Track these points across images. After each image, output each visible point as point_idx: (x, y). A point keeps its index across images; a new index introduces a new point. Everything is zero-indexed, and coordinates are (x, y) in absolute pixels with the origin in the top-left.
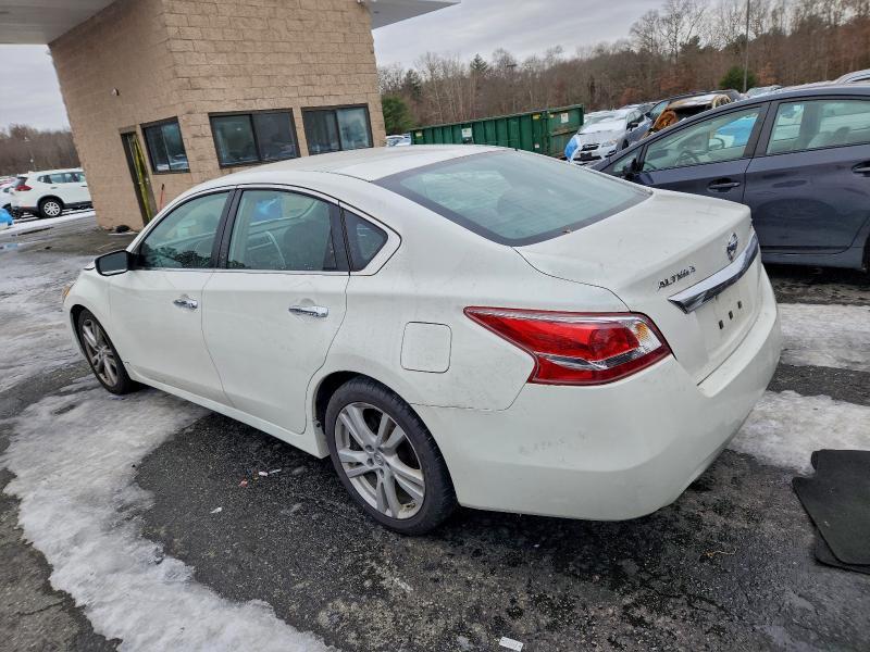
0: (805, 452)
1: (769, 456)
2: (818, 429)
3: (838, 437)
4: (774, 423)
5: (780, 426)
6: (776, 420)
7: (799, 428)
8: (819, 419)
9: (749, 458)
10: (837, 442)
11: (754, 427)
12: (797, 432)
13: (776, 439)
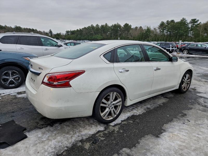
0: (30, 137)
1: (37, 131)
2: (31, 145)
3: (24, 146)
4: (44, 139)
5: (42, 140)
6: (45, 140)
7: (37, 142)
8: (34, 148)
9: (40, 128)
10: (24, 144)
11: (48, 135)
12: (36, 141)
13: (40, 136)
